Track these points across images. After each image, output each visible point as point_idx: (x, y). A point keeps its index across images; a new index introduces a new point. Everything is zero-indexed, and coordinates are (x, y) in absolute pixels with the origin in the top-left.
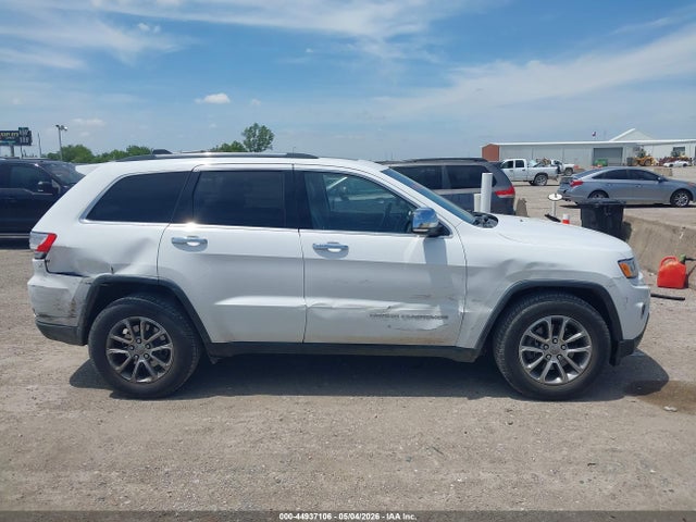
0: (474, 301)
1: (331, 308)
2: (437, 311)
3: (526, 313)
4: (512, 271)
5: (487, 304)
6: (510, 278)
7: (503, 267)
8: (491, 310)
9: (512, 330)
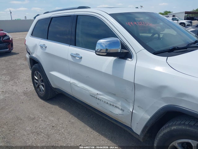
0: (139, 107)
1: (77, 86)
2: (119, 104)
3: (174, 130)
4: (165, 95)
5: (147, 111)
6: (165, 99)
7: (159, 90)
8: (149, 117)
9: (162, 136)
